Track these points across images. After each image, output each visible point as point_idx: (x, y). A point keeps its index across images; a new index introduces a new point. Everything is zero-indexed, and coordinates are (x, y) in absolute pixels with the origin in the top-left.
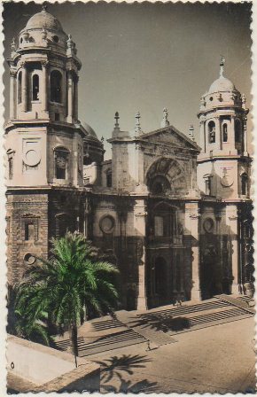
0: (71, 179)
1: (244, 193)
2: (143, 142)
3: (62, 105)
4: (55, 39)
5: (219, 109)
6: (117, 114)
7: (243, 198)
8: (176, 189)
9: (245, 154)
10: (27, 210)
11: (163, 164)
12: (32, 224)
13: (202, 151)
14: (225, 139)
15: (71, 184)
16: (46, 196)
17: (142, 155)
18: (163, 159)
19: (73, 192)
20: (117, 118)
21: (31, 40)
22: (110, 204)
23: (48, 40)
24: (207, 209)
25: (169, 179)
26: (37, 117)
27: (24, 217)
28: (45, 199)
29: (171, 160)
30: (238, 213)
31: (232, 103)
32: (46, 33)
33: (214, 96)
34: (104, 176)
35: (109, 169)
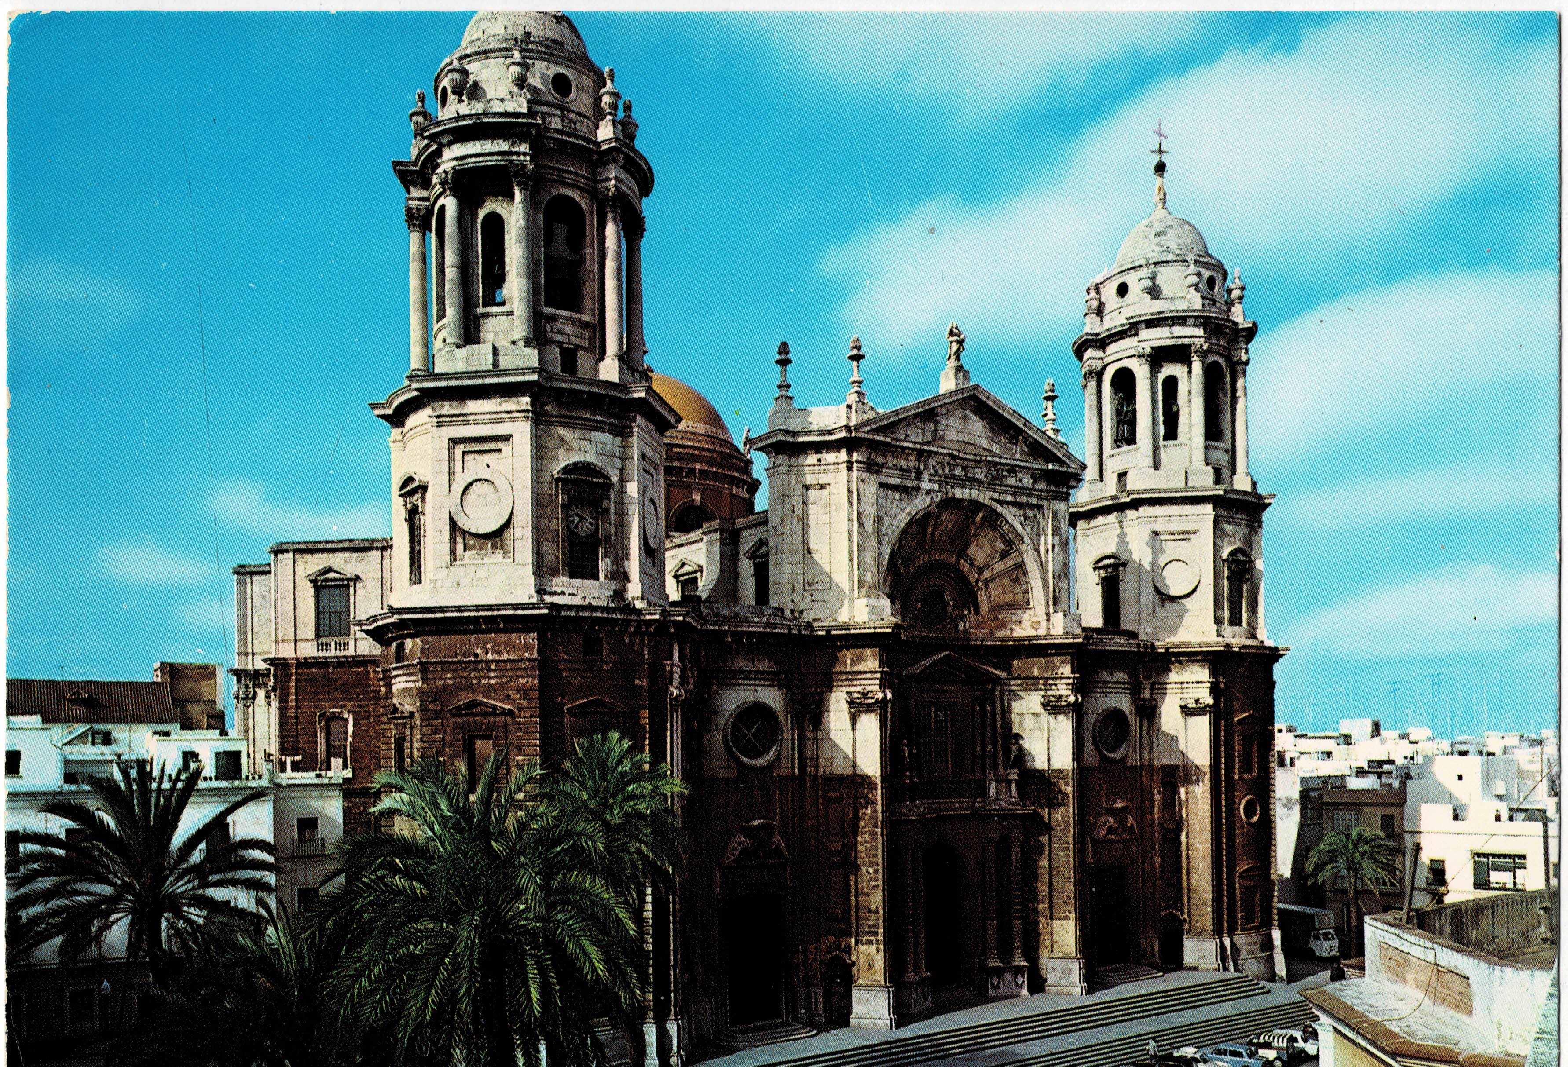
0: (620, 576)
1: (1235, 621)
2: (873, 446)
3: (586, 318)
4: (561, 84)
5: (1151, 323)
6: (784, 348)
7: (1236, 638)
8: (996, 609)
9: (1241, 483)
10: (470, 688)
11: (948, 520)
12: (487, 737)
13: (1091, 473)
14: (1171, 433)
15: (619, 594)
16: (532, 638)
17: (871, 489)
18: (949, 503)
19: (627, 622)
20: (784, 363)
21: (475, 92)
22: (764, 665)
23: (534, 90)
24: (1105, 676)
25: (973, 576)
26: (495, 364)
27: (458, 712)
28: (528, 647)
29: (975, 505)
30: (1214, 690)
31: (1195, 301)
32: (526, 67)
33: (1131, 279)
34: (746, 567)
35: (762, 543)
